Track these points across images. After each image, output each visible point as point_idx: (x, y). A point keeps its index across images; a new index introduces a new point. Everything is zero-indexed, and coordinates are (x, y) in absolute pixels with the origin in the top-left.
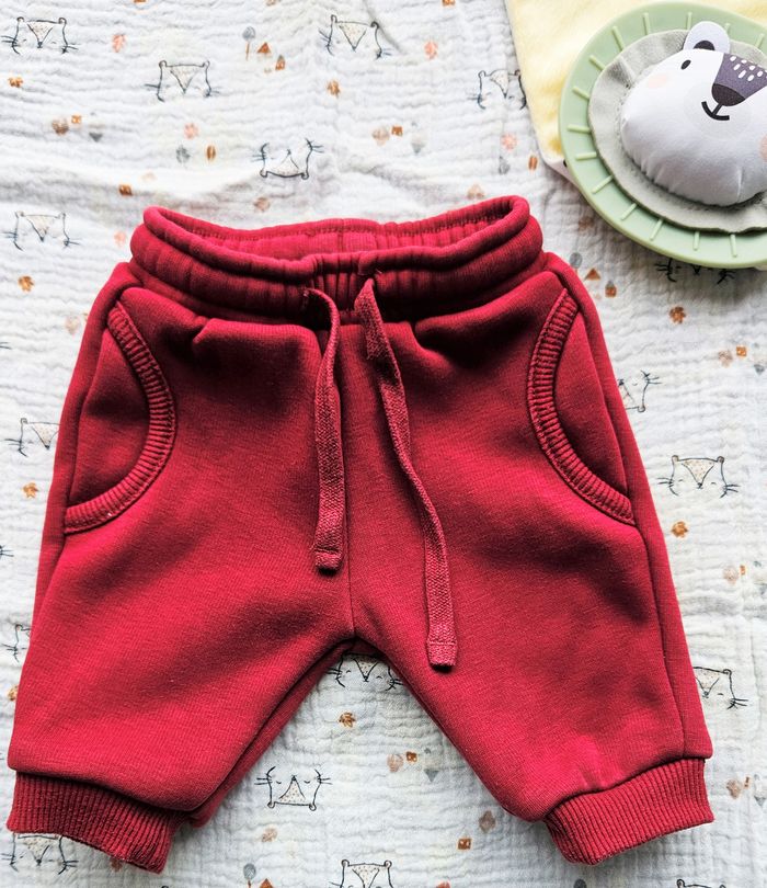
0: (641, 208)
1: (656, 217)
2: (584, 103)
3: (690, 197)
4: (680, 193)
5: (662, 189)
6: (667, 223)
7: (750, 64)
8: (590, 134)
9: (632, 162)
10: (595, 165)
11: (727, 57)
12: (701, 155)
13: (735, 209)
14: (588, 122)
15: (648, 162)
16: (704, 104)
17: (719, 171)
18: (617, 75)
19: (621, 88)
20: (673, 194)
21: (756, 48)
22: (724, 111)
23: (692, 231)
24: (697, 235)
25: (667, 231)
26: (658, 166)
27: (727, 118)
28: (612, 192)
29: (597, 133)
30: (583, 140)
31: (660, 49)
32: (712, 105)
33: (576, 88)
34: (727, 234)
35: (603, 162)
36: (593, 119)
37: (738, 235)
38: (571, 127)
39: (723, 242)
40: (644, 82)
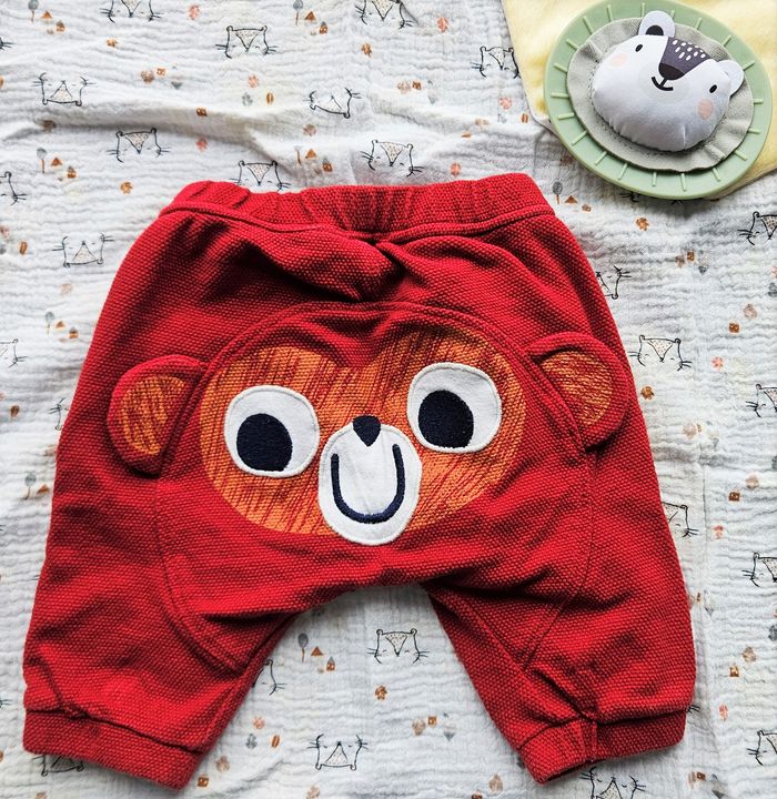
0: (610, 154)
1: (622, 161)
2: (563, 75)
3: (648, 145)
4: (640, 142)
5: (626, 140)
6: (630, 165)
7: (688, 46)
8: (569, 99)
9: (602, 120)
10: (573, 123)
11: (670, 40)
13: (683, 154)
14: (567, 91)
15: (614, 120)
16: (654, 79)
17: (667, 128)
18: (588, 53)
19: (592, 63)
21: (695, 29)
22: (668, 84)
23: (651, 171)
24: (655, 174)
25: (631, 172)
27: (671, 89)
28: (587, 143)
29: (574, 98)
30: (563, 104)
31: (621, 33)
32: (660, 79)
33: (556, 64)
34: (679, 173)
35: (579, 120)
36: (570, 88)
37: (687, 173)
38: (553, 94)
39: (674, 180)
40: (609, 58)
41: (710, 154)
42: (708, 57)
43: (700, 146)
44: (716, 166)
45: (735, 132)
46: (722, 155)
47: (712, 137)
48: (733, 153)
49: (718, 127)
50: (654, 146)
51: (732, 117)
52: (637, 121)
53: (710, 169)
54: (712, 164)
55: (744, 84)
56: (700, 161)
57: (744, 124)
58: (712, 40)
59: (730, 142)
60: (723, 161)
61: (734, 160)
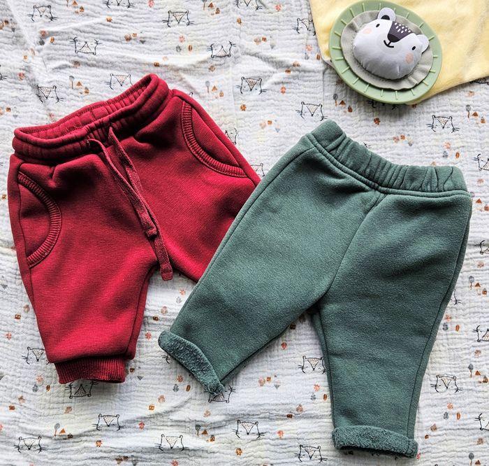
0: (361, 79)
1: (366, 83)
2: (338, 38)
3: (380, 76)
4: (376, 74)
5: (369, 72)
6: (371, 85)
7: (402, 26)
8: (341, 50)
9: (357, 61)
10: (343, 62)
11: (393, 23)
12: (383, 60)
13: (397, 81)
14: (340, 46)
15: (363, 62)
16: (385, 41)
17: (390, 67)
18: (352, 27)
19: (354, 32)
20: (373, 74)
21: (405, 18)
22: (392, 44)
23: (380, 89)
24: (382, 91)
25: (370, 89)
26: (367, 64)
27: (393, 47)
28: (349, 73)
29: (343, 50)
30: (339, 52)
31: (368, 18)
32: (388, 42)
33: (335, 32)
34: (393, 91)
35: (346, 61)
36: (342, 44)
37: (398, 91)
38: (334, 47)
39: (392, 94)
40: (362, 31)
41: (410, 81)
42: (411, 32)
43: (405, 77)
44: (413, 88)
45: (423, 71)
46: (416, 82)
47: (412, 73)
48: (422, 82)
49: (415, 68)
50: (382, 76)
51: (422, 64)
52: (375, 63)
53: (410, 89)
54: (411, 87)
55: (428, 48)
56: (405, 85)
57: (428, 68)
58: (413, 24)
59: (420, 76)
60: (416, 85)
61: (422, 85)
